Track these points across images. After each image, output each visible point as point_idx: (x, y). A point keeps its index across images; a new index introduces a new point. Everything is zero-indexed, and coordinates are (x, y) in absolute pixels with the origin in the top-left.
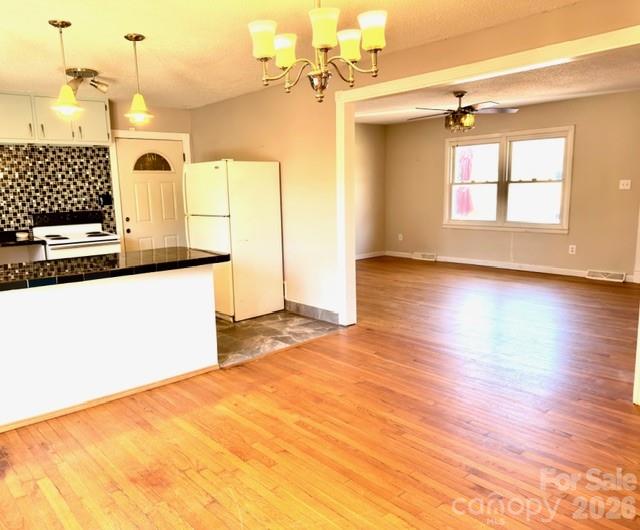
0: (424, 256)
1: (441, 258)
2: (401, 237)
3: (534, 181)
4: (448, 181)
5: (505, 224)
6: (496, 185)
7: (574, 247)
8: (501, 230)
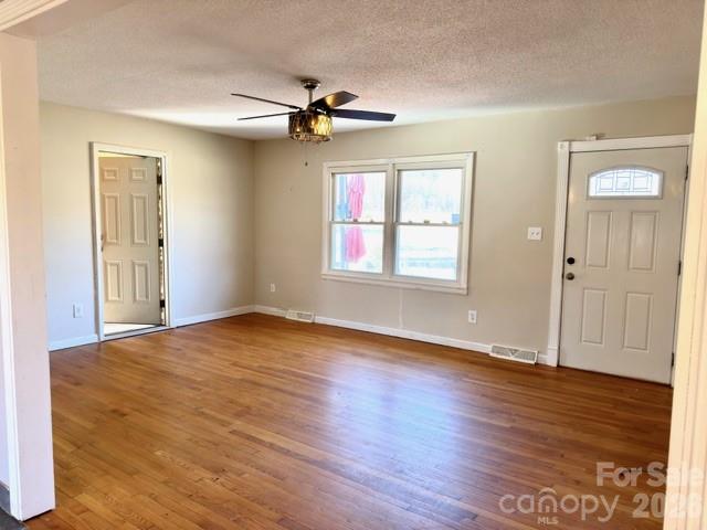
0: (300, 315)
1: (320, 320)
2: (273, 288)
3: (426, 223)
4: (327, 217)
5: (394, 279)
6: (382, 227)
7: (475, 313)
8: (389, 286)
